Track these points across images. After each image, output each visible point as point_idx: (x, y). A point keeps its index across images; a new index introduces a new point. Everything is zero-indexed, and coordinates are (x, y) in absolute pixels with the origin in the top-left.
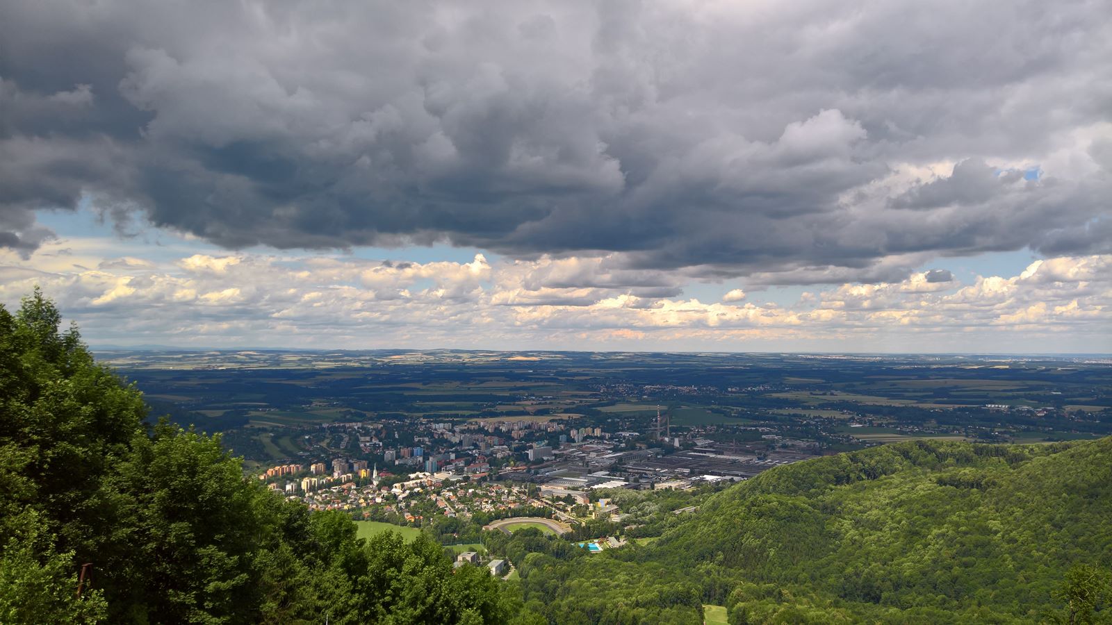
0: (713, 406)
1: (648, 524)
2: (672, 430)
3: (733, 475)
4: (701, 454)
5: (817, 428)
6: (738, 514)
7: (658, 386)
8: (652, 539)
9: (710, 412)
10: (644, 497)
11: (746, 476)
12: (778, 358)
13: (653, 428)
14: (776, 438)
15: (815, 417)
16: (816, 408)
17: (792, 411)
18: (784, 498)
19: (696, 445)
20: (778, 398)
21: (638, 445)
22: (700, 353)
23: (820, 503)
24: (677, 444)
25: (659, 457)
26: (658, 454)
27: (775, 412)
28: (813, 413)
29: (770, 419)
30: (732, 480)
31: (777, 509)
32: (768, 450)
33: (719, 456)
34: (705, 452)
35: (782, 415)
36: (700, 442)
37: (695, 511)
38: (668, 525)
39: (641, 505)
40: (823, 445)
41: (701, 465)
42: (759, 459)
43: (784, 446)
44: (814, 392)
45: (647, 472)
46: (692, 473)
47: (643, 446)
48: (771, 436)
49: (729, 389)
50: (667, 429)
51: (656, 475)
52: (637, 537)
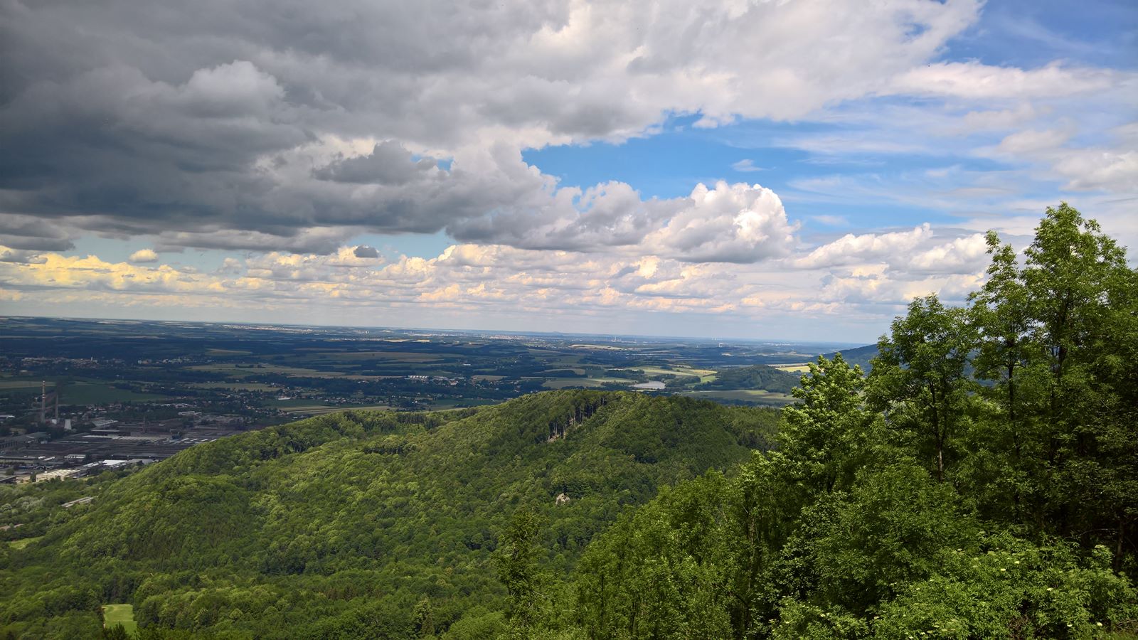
0: (119, 381)
1: (26, 522)
2: (62, 410)
3: (140, 458)
4: (101, 437)
5: (242, 402)
6: (150, 500)
7: (43, 358)
8: (33, 540)
9: (114, 387)
10: (21, 492)
11: (157, 458)
12: (200, 329)
13: (35, 409)
14: (195, 414)
15: (240, 391)
16: (241, 381)
17: (214, 385)
18: (204, 479)
19: (94, 426)
20: (199, 371)
21: (13, 430)
22: (103, 320)
23: (244, 480)
24: (68, 425)
25: (42, 443)
26: (42, 439)
27: (196, 387)
28: (238, 387)
29: (189, 394)
30: (140, 464)
31: (196, 491)
32: (185, 427)
33: (124, 438)
34: (106, 434)
35: (203, 389)
36: (100, 423)
37: (93, 501)
38: (55, 521)
39: (18, 501)
40: (248, 420)
41: (100, 449)
42: (174, 438)
43: (205, 423)
44: (240, 365)
45: (26, 462)
46: (88, 460)
47: (21, 431)
48: (189, 413)
49: (140, 362)
50: (54, 410)
51: (38, 464)
52: (12, 540)
